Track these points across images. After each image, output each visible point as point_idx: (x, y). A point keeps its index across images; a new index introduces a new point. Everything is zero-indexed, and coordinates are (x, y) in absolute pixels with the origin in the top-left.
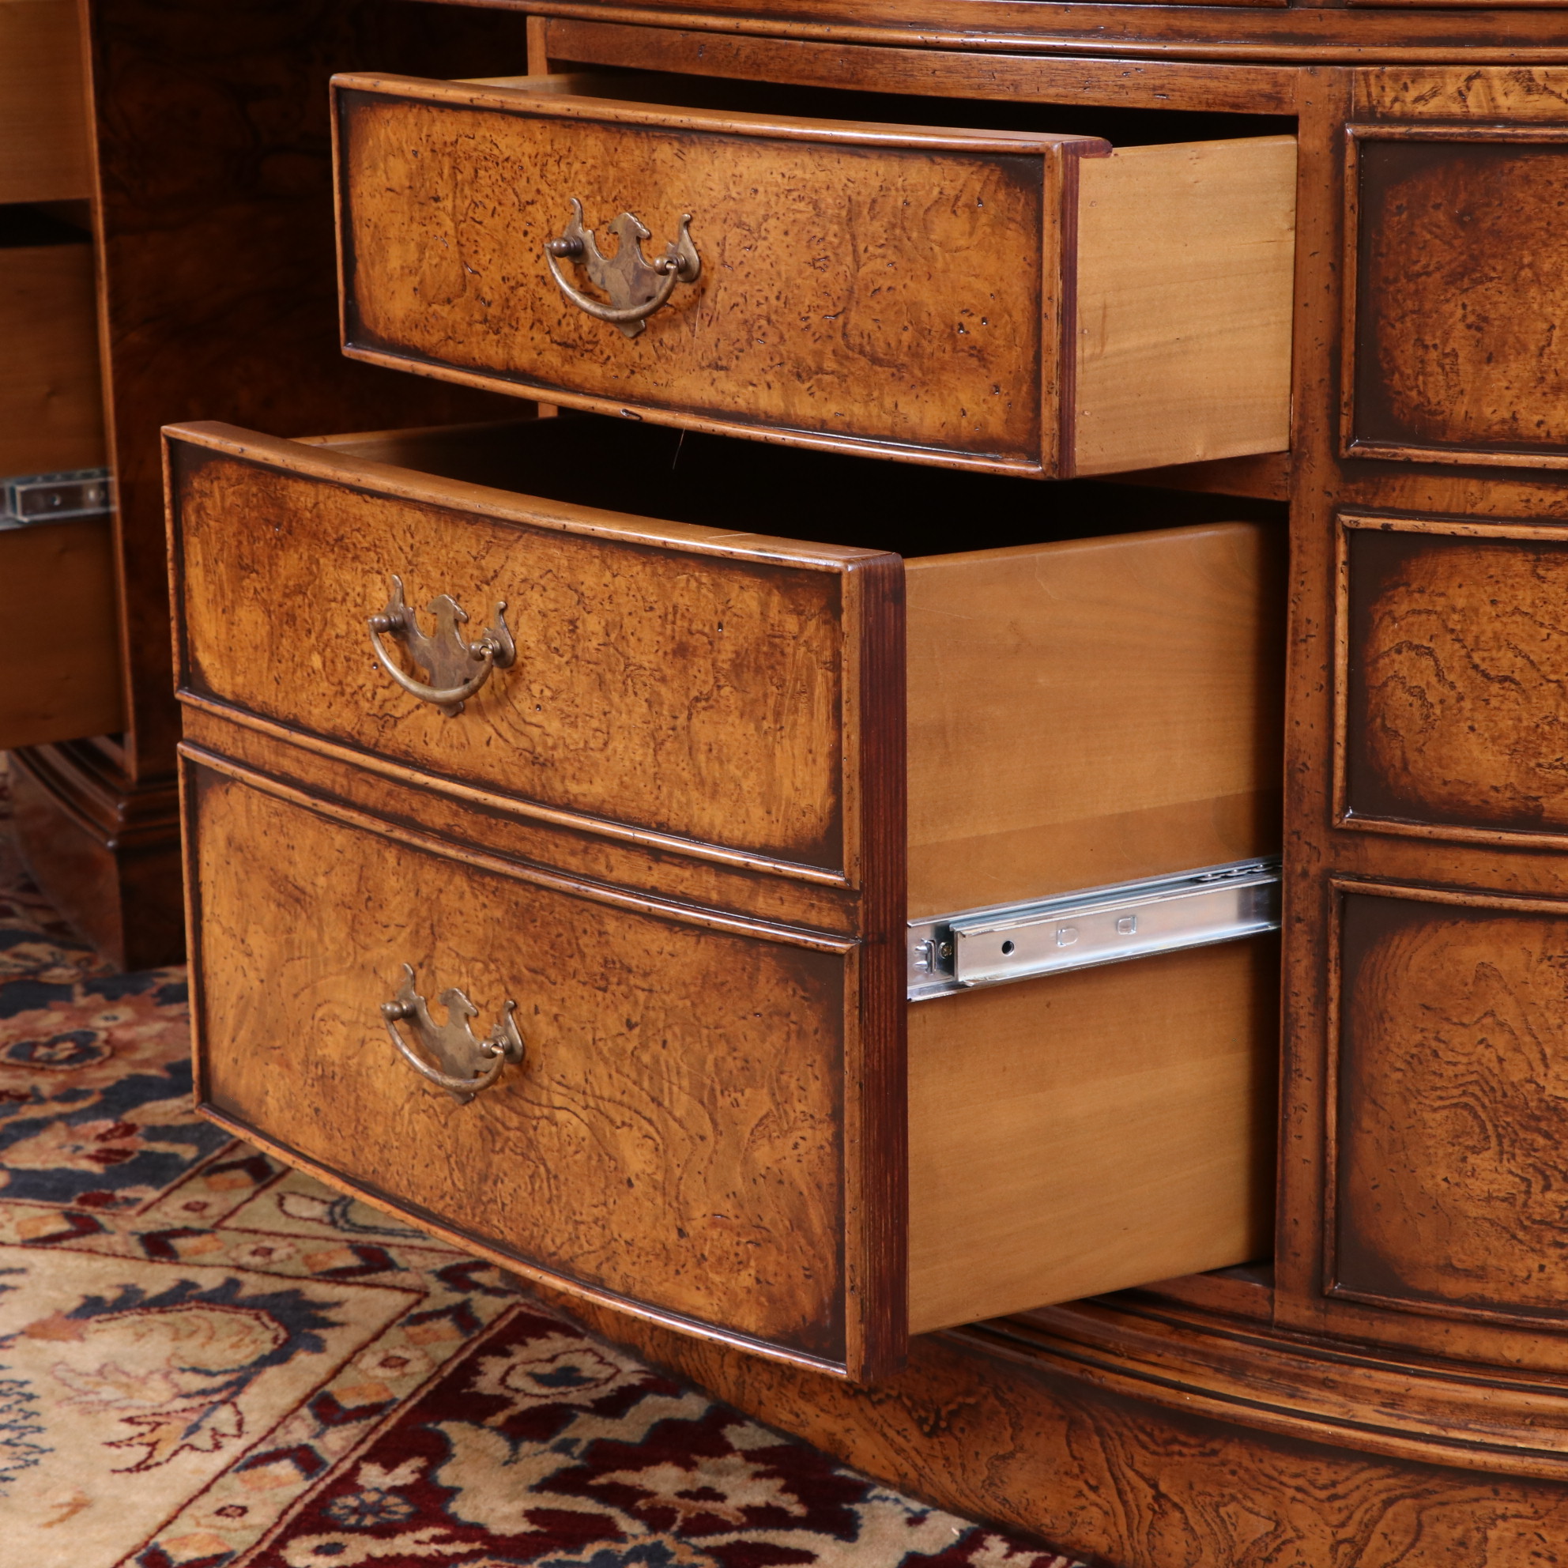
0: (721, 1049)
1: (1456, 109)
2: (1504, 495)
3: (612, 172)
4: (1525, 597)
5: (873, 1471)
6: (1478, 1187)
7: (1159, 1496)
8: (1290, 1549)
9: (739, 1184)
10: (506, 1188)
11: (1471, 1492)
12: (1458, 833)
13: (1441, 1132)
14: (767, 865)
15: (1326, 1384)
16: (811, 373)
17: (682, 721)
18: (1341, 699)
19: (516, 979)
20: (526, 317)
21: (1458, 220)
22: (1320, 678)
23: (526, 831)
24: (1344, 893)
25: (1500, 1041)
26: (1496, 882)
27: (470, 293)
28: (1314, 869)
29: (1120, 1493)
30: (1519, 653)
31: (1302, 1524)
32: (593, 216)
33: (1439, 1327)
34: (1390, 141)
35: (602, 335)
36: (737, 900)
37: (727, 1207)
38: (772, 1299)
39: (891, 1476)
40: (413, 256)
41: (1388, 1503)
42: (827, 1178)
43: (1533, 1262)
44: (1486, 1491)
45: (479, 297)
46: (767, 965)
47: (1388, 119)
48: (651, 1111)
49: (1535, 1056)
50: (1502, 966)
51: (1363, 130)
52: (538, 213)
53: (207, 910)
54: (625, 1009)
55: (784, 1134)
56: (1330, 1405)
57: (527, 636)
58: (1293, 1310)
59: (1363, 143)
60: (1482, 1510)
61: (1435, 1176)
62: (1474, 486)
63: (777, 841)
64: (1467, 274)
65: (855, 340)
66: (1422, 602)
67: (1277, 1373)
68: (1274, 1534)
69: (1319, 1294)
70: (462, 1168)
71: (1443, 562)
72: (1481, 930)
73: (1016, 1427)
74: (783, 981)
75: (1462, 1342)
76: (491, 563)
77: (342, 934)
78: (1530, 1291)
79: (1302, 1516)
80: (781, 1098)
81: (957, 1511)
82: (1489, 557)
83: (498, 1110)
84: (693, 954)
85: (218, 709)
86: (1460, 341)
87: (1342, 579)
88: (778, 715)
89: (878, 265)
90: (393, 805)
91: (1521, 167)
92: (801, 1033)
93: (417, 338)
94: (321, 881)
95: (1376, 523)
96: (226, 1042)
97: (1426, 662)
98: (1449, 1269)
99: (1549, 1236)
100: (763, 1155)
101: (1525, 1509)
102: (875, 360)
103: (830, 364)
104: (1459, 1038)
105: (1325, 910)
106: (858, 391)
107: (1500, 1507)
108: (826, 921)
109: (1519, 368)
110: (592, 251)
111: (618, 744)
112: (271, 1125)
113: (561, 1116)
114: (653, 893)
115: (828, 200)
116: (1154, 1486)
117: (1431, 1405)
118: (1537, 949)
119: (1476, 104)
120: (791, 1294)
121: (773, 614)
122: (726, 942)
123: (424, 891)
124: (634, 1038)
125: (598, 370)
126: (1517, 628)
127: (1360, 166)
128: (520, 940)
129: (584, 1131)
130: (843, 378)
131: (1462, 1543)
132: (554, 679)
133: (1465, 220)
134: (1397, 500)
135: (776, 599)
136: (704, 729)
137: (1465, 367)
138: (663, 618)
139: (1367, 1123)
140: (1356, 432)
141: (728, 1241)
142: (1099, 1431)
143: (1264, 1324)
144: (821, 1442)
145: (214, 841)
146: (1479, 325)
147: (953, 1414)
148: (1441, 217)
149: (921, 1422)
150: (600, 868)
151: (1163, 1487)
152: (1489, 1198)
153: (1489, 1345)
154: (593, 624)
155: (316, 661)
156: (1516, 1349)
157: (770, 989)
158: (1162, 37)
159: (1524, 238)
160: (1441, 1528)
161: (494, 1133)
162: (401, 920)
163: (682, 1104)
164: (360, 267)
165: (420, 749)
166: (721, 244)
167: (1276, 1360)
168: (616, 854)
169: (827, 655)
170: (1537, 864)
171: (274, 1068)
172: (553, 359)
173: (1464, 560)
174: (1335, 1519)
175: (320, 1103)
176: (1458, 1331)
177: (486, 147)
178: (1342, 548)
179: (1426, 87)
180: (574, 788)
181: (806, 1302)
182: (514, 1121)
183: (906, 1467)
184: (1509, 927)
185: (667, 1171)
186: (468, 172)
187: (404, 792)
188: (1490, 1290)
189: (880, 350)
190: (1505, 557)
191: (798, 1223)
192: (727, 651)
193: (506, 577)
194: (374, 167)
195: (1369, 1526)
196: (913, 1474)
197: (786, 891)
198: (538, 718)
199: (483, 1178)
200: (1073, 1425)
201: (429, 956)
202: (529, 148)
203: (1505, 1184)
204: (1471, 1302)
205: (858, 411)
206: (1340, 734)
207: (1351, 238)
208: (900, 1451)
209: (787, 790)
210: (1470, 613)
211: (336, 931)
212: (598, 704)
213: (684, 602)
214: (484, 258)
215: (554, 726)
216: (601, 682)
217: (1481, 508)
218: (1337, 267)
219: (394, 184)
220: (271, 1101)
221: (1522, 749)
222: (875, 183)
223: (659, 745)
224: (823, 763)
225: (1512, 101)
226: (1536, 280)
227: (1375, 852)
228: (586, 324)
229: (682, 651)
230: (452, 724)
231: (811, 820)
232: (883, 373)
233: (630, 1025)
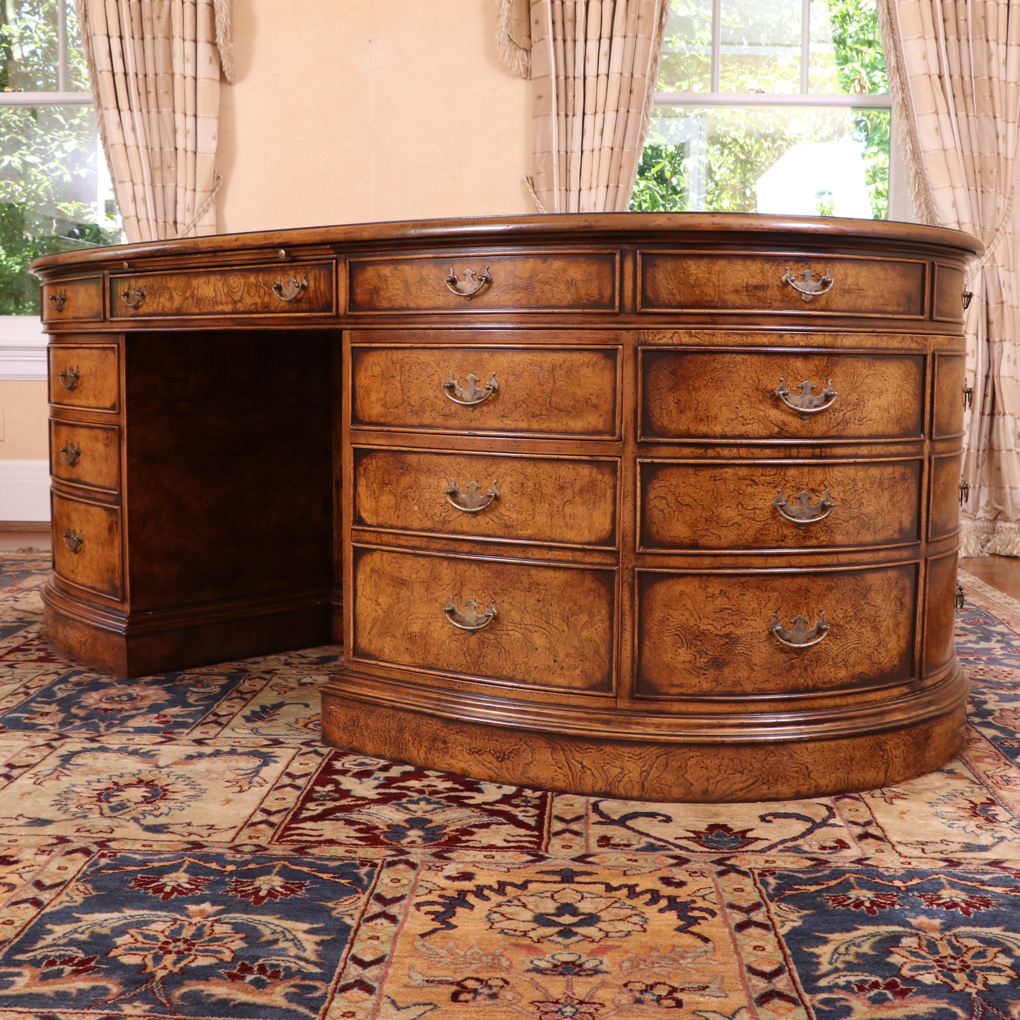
0: (571, 604)
1: (670, 342)
2: (686, 451)
3: (465, 363)
4: (692, 481)
5: (479, 777)
6: (680, 659)
7: (583, 767)
8: (627, 777)
9: (576, 643)
10: (487, 659)
11: (683, 750)
12: (675, 551)
13: (669, 643)
14: (591, 547)
15: (637, 724)
16: (537, 416)
17: (561, 508)
18: (638, 514)
19: (495, 594)
20: (429, 409)
21: (672, 373)
22: (632, 508)
23: (502, 548)
24: (639, 572)
25: (687, 614)
26: (685, 566)
27: (406, 404)
28: (630, 566)
29: (570, 768)
30: (691, 497)
31: (630, 768)
32: (458, 376)
33: (669, 704)
34: (652, 351)
35: (459, 411)
36: (578, 559)
37: (572, 651)
38: (586, 677)
39: (486, 778)
40: (382, 395)
41: (658, 757)
42: (606, 638)
43: (697, 680)
44: (687, 750)
45: (410, 404)
46: (588, 577)
47: (650, 345)
48: (546, 626)
49: (697, 617)
50: (688, 591)
51: (643, 348)
52: (436, 378)
53: (359, 594)
54: (537, 597)
55: (592, 626)
56: (639, 729)
57: (505, 490)
58: (623, 704)
59: (644, 351)
60: (686, 756)
61: (668, 657)
62: (677, 449)
63: (593, 540)
64: (674, 388)
65: (553, 405)
66: (662, 484)
67: (621, 723)
68: (622, 773)
69: (633, 699)
70: (470, 655)
71: (669, 471)
72: (681, 580)
73: (533, 753)
74: (594, 581)
75: (676, 707)
76: (491, 470)
77: (422, 591)
78: (696, 689)
79: (630, 766)
80: (591, 616)
81: (511, 784)
82: (682, 469)
83: (486, 635)
84: (561, 576)
85: (372, 529)
86: (673, 407)
87: (638, 478)
88: (594, 504)
89: (562, 383)
90: (447, 547)
91: (689, 358)
92: (599, 596)
93: (382, 420)
94: (414, 576)
95: (649, 461)
96: (366, 634)
97: (664, 501)
98: (672, 685)
99: (702, 672)
100: (585, 633)
101: (699, 754)
102: (560, 410)
103: (544, 412)
104: (675, 614)
105: (633, 578)
106: (554, 419)
107: (691, 754)
108: (609, 562)
109: (690, 414)
110: (457, 386)
111: (538, 518)
112: (386, 657)
113: (511, 633)
114: (549, 560)
115: (545, 366)
116: (582, 764)
117: (670, 726)
118: (697, 585)
119: (675, 341)
120: (593, 674)
121: (594, 475)
122: (574, 572)
123: (459, 572)
124: (540, 605)
125: (457, 422)
126: (690, 490)
127: (643, 358)
128: (497, 581)
129: (520, 636)
130: (549, 416)
131: (680, 767)
132: (514, 501)
133: (674, 373)
134: (654, 454)
135: (595, 470)
136: (568, 510)
137: (674, 414)
138: (556, 479)
139: (647, 643)
140: (643, 434)
141: (572, 661)
142: (563, 749)
143: (615, 709)
144: (459, 772)
145: (364, 571)
146: (678, 402)
147: (510, 753)
148: (666, 372)
149: (498, 758)
150: (530, 555)
151: (585, 764)
152: (684, 662)
153: (683, 707)
154: (530, 484)
155: (416, 508)
156: (692, 707)
157: (589, 583)
158: (580, 323)
159: (690, 377)
160: (674, 763)
161: (483, 642)
162: (447, 582)
163: (557, 622)
164: (358, 401)
165: (459, 528)
166: (506, 381)
167: (621, 719)
168: (535, 551)
169: (611, 485)
170: (697, 559)
171: (388, 639)
172: (440, 420)
173: (675, 470)
174: (641, 765)
175: (409, 646)
176: (675, 704)
177: (415, 360)
178: (638, 468)
179: (661, 336)
180: (520, 533)
181: (599, 676)
182: (493, 637)
183: (492, 774)
184: (689, 579)
185: (551, 643)
186: (407, 367)
187: (452, 543)
188: (684, 690)
189: (562, 408)
190: (687, 469)
191: (597, 652)
192: (577, 487)
193: (497, 473)
194: (366, 370)
195: (651, 766)
196: (494, 775)
197: (596, 555)
198: (508, 513)
199: (479, 657)
200: (553, 749)
201: (460, 592)
202: (432, 358)
203: (689, 657)
204: (678, 694)
205: (554, 426)
206: (638, 524)
207: (640, 378)
208: (489, 769)
209: (597, 525)
210: (677, 486)
211: (419, 590)
212: (531, 506)
213: (562, 474)
214: (412, 393)
215: (514, 515)
216: (532, 500)
217: (679, 455)
218: (636, 387)
219: (375, 374)
220: (386, 650)
221: (692, 525)
222: (562, 360)
223: (552, 516)
224: (609, 516)
225: (686, 339)
226: (694, 389)
227: (649, 559)
228: (453, 408)
229: (562, 488)
230: (474, 520)
231: (604, 533)
232: (563, 414)
233: (539, 601)
